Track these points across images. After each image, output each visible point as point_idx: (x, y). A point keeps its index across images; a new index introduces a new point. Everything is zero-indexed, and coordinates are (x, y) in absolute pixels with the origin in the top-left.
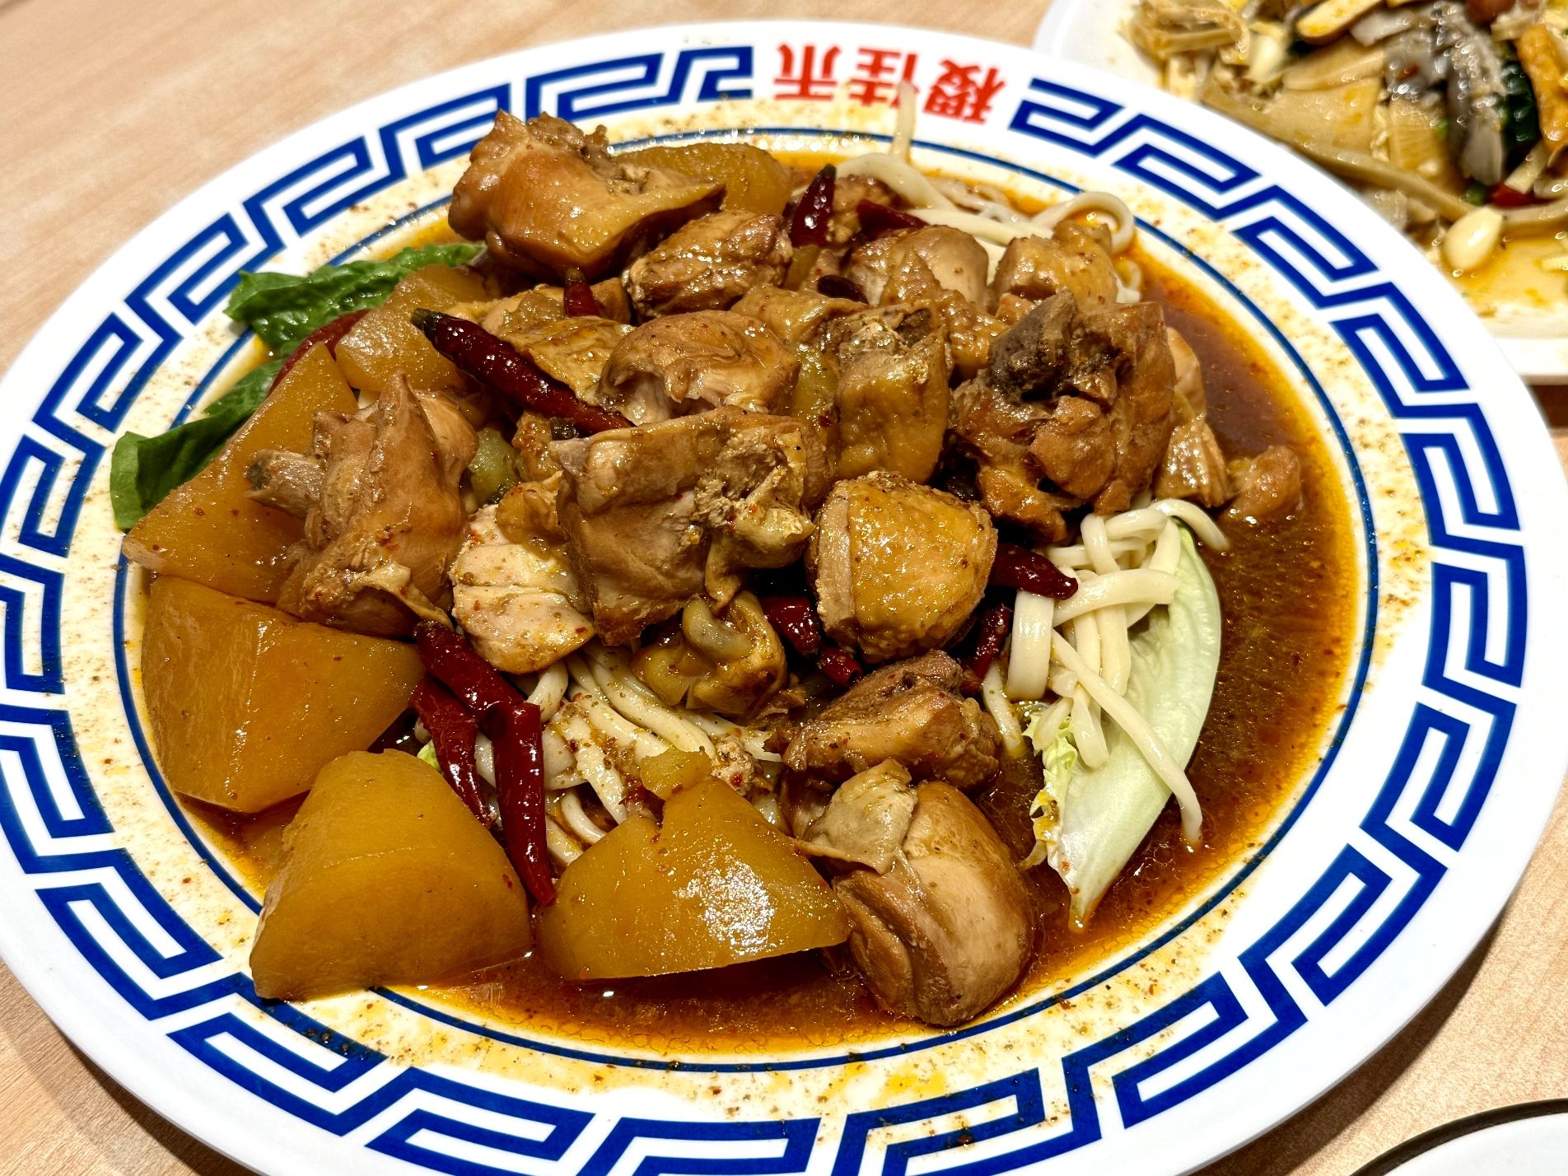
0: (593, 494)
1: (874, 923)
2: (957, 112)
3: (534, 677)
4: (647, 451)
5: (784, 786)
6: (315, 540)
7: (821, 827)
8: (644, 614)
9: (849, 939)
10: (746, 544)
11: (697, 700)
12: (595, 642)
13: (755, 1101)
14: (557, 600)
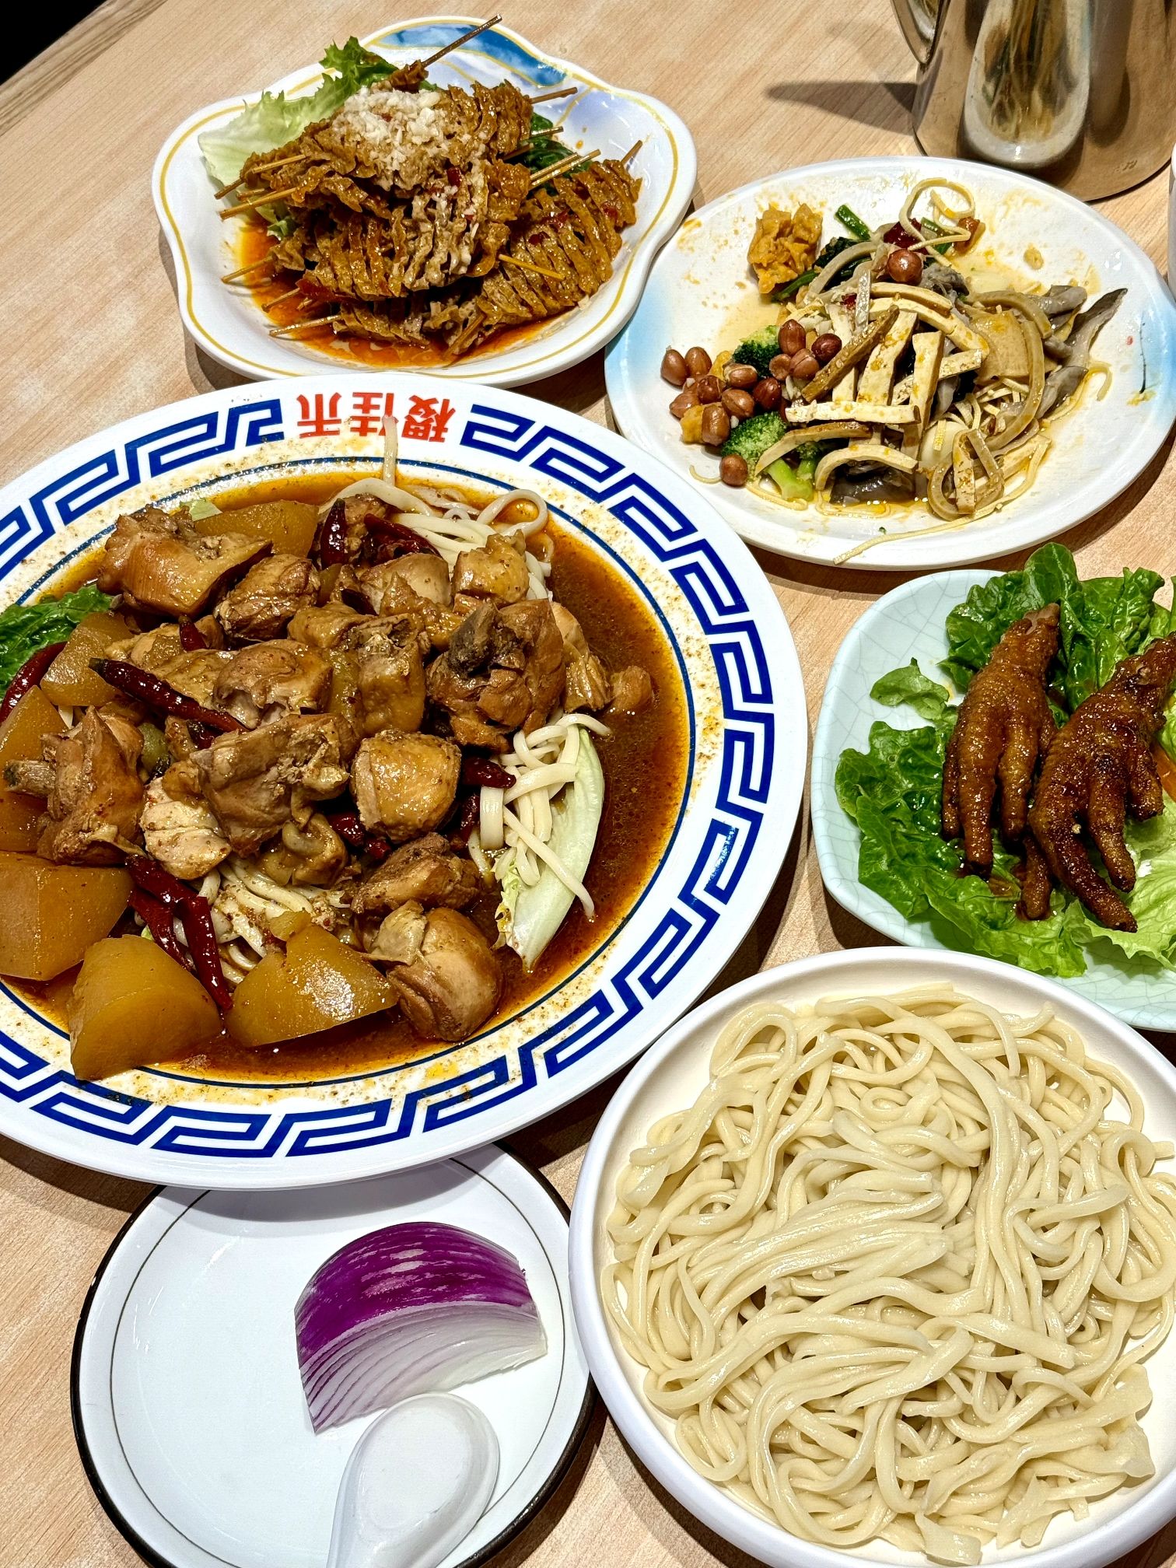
0: (218, 778)
1: (410, 993)
2: (425, 437)
3: (200, 880)
4: (245, 751)
5: (356, 921)
6: (56, 815)
7: (375, 944)
8: (259, 836)
9: (399, 1003)
10: (311, 790)
11: (298, 881)
12: (232, 854)
13: (356, 1095)
14: (207, 833)
